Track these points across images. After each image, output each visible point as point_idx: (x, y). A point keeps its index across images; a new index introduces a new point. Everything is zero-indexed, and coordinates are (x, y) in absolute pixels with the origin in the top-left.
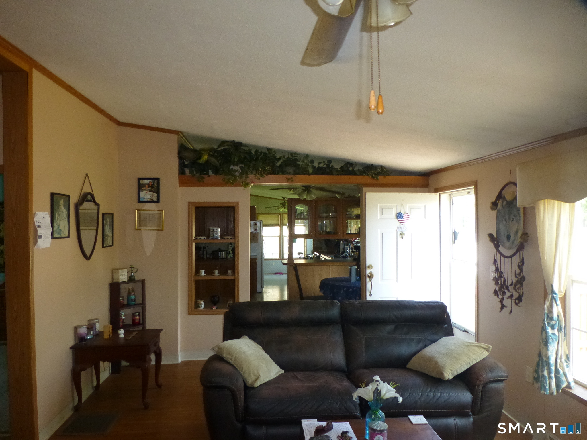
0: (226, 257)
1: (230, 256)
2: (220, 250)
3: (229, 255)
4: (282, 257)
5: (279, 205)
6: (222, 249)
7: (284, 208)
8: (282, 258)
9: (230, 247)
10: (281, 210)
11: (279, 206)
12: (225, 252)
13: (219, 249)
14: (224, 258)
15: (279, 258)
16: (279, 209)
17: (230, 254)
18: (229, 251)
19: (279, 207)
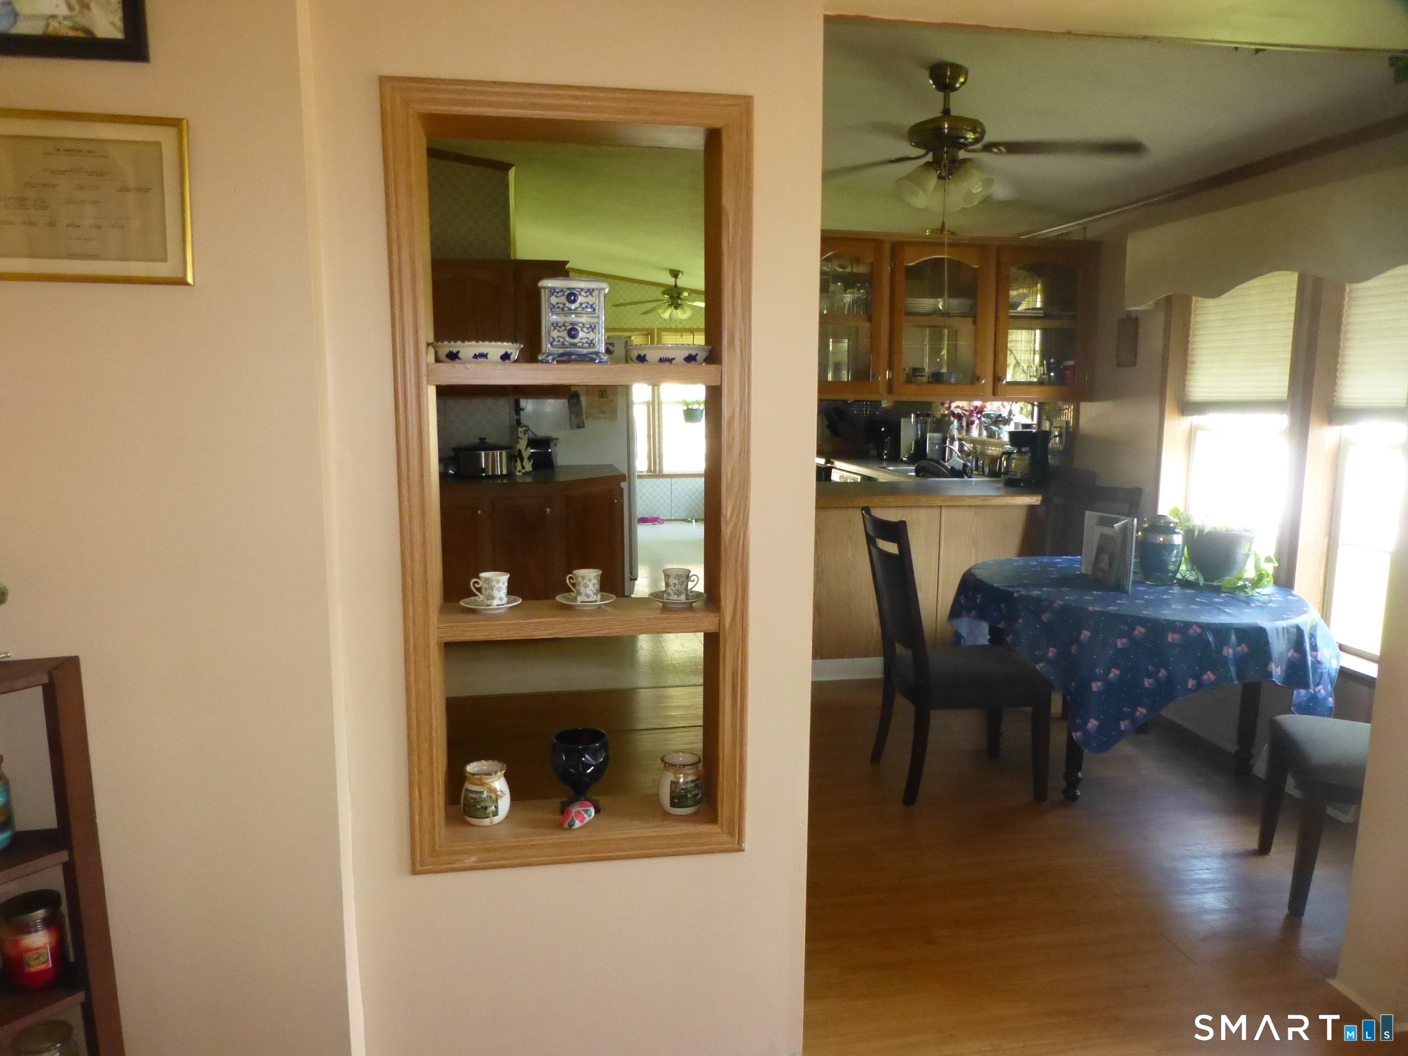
0: (510, 475)
1: (523, 467)
2: (484, 445)
3: (519, 463)
4: (658, 469)
5: (661, 297)
6: (489, 441)
7: (676, 308)
8: (658, 472)
9: (520, 435)
10: (666, 315)
11: (657, 301)
12: (504, 453)
13: (482, 440)
14: (502, 475)
15: (649, 470)
16: (660, 311)
17: (522, 461)
18: (520, 451)
19: (660, 302)
